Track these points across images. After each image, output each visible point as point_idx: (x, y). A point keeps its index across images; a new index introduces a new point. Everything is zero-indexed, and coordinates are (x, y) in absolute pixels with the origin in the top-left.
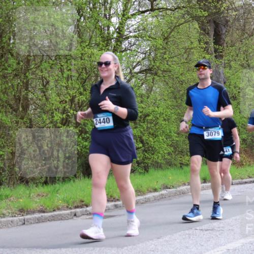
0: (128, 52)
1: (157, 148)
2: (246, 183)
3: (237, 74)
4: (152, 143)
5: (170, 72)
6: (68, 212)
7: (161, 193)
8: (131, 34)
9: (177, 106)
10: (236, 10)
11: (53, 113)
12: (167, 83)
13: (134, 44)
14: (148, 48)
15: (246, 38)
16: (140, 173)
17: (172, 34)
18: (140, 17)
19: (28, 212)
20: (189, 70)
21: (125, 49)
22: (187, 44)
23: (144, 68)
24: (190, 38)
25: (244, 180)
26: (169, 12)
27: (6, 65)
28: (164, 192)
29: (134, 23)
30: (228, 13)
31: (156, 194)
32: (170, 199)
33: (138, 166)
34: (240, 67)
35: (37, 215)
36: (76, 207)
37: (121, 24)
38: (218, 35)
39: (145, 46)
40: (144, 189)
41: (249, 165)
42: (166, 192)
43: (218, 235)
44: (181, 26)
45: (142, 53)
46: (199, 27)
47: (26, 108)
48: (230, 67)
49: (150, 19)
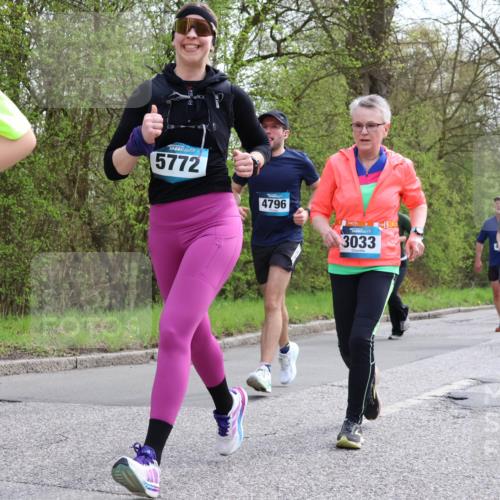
6: (143, 352)
10: (403, 60)
11: (123, 204)
15: (416, 103)
16: (251, 299)
17: (307, 92)
18: (259, 64)
19: (83, 351)
20: (329, 148)
22: (329, 109)
24: (334, 99)
26: (303, 60)
27: (57, 128)
29: (250, 73)
30: (391, 65)
33: (249, 288)
34: (406, 146)
35: (96, 356)
36: (154, 346)
41: (414, 293)
44: (320, 81)
46: (348, 83)
47: (83, 195)
49: (274, 67)
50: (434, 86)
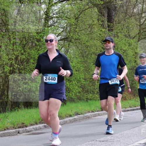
0: (53, 27)
1: (72, 89)
2: (128, 111)
3: (122, 41)
4: (68, 86)
5: (80, 40)
6: (14, 130)
7: (74, 117)
8: (54, 16)
9: (84, 62)
11: (4, 67)
12: (78, 47)
13: (57, 22)
14: (66, 25)
15: (128, 18)
17: (81, 15)
18: (60, 4)
20: (91, 39)
21: (51, 25)
22: (91, 22)
23: (63, 37)
24: (92, 18)
25: (127, 109)
28: (76, 117)
29: (56, 8)
30: (116, 2)
31: (71, 118)
32: (80, 122)
34: (124, 37)
36: (19, 127)
37: (48, 9)
38: (110, 16)
39: (64, 23)
40: (63, 115)
41: (130, 99)
42: (77, 117)
43: (110, 144)
44: (86, 10)
45: (62, 28)
46: (98, 11)
48: (118, 37)
49: (67, 6)
50: (135, 10)
